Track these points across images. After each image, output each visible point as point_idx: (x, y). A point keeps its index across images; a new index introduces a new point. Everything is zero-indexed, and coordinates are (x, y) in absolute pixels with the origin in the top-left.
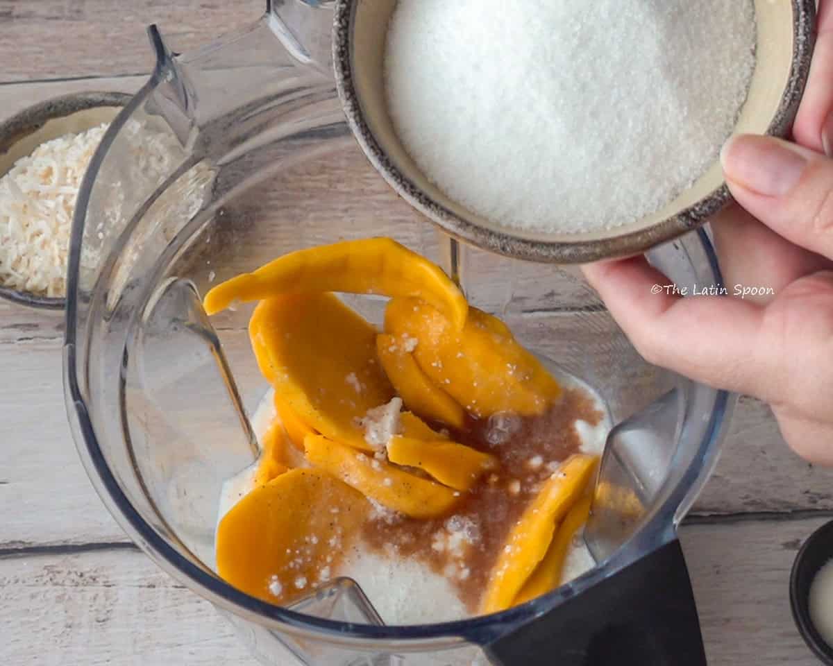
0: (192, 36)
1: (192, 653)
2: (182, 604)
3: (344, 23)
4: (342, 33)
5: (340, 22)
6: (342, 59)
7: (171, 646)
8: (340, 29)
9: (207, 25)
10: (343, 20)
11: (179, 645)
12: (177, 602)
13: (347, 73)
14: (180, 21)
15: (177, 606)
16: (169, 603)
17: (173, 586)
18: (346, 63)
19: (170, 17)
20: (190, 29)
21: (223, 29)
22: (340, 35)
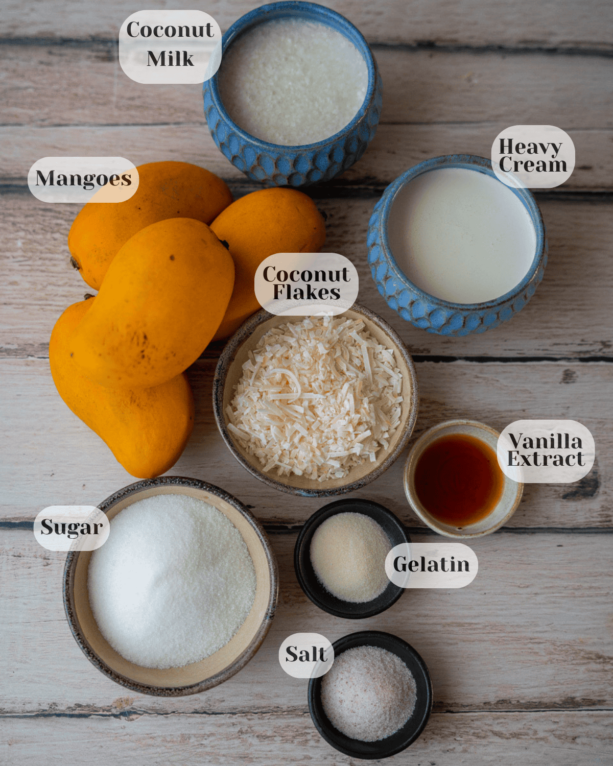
0: (31, 91)
1: (25, 604)
2: (18, 568)
3: (92, 655)
4: (94, 659)
5: (90, 656)
6: (104, 669)
7: (10, 597)
8: (93, 659)
9: (44, 81)
10: (90, 655)
11: (16, 597)
12: (15, 567)
13: (110, 672)
14: (23, 76)
15: (15, 569)
16: (10, 568)
17: (12, 556)
18: (106, 669)
19: (14, 71)
20: (30, 84)
21: (56, 87)
22: (95, 661)
